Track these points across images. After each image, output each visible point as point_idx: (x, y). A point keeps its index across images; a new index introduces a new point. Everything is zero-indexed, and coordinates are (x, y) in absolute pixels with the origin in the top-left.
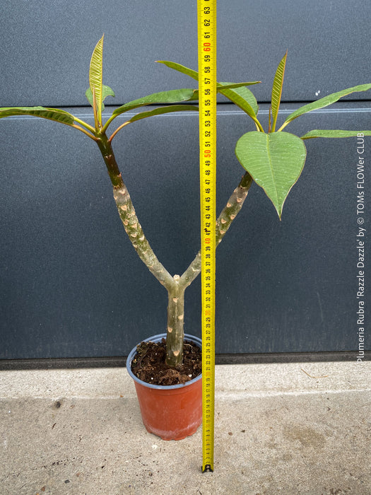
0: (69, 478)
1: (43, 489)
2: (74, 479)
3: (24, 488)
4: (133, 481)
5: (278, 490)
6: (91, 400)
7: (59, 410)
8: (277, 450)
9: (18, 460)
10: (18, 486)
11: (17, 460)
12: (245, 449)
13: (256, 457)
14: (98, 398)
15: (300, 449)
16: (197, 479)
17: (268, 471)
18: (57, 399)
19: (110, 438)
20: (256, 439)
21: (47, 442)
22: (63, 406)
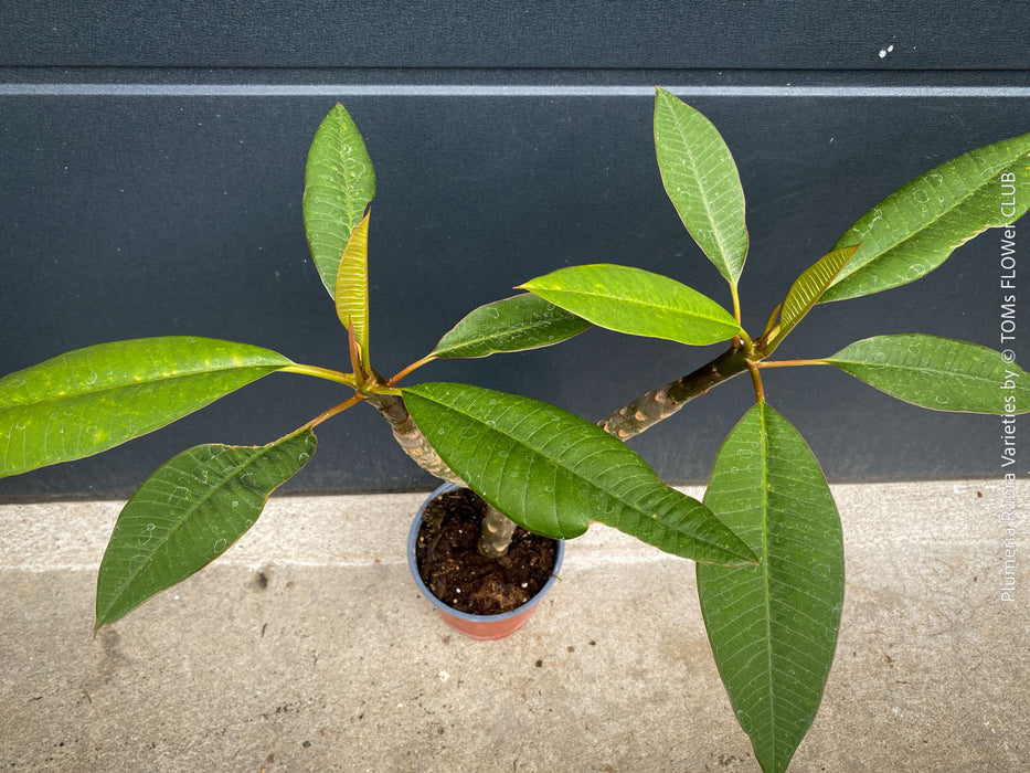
0: (309, 738)
1: (271, 759)
2: (317, 740)
3: (239, 757)
4: (413, 744)
5: (640, 758)
6: (321, 570)
7: (268, 594)
8: (646, 682)
9: (217, 701)
10: (227, 754)
11: (215, 702)
12: (594, 681)
13: (610, 696)
14: (334, 564)
15: (683, 681)
16: (515, 739)
17: (628, 724)
18: (256, 567)
19: (367, 658)
20: (613, 661)
21: (259, 666)
22: (272, 583)
